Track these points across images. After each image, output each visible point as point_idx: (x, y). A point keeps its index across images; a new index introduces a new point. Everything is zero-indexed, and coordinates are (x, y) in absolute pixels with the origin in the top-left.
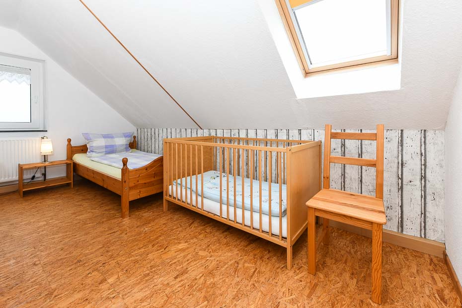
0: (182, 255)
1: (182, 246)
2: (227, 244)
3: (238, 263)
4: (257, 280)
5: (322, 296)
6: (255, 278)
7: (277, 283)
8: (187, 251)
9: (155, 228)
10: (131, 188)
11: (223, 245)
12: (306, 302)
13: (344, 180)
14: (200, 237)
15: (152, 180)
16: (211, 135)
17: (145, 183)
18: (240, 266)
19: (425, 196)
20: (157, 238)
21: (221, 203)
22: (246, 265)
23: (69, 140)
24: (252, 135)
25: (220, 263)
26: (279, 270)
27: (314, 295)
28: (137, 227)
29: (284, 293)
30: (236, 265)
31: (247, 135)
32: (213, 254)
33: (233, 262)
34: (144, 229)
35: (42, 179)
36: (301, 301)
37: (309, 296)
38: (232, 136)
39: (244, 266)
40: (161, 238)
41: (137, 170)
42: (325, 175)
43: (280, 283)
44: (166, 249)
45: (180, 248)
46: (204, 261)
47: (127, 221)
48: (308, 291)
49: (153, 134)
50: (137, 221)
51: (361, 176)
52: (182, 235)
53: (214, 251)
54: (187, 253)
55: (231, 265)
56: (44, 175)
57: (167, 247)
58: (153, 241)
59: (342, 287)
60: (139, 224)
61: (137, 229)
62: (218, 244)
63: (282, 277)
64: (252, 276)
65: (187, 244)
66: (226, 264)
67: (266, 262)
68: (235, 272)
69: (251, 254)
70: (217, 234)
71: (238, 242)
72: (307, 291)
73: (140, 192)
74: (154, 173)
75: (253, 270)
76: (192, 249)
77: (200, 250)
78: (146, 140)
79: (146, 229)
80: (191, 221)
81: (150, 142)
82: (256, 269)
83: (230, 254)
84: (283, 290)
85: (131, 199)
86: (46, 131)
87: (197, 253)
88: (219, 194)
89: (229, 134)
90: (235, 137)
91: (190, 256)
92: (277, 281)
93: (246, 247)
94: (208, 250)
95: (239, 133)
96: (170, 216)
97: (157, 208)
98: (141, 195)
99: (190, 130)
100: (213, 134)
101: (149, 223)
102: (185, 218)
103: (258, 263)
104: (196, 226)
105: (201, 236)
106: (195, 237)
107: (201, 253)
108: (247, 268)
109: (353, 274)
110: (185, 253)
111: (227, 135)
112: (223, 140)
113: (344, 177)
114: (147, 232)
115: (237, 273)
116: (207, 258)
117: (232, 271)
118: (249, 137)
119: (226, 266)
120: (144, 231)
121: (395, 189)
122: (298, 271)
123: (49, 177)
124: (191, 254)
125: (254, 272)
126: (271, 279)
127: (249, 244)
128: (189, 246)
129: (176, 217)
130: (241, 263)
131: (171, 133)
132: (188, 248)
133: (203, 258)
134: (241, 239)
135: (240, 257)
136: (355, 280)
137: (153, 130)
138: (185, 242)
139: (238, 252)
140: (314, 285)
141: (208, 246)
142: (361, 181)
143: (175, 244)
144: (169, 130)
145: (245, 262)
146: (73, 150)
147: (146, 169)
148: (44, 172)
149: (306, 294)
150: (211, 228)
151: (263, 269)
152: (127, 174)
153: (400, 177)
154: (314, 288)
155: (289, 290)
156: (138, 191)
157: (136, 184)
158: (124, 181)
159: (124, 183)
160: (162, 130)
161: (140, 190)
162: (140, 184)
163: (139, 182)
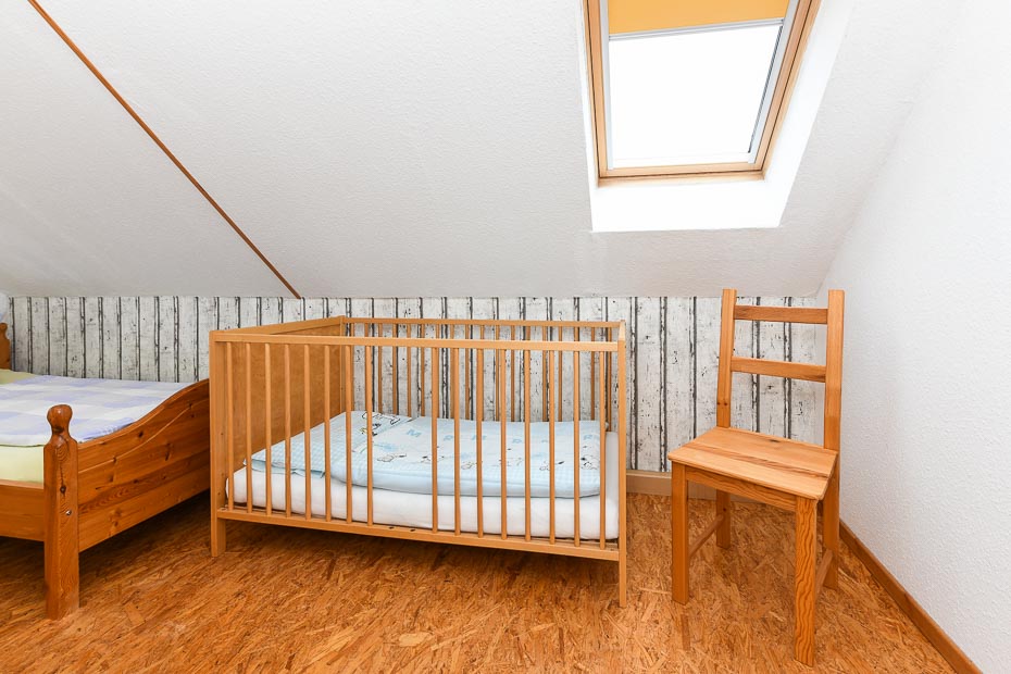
0: (355, 663)
1: (339, 639)
2: (461, 594)
3: (514, 633)
4: (576, 655)
5: (706, 637)
6: (570, 654)
7: (617, 644)
8: (362, 648)
9: (211, 615)
10: (85, 508)
11: (452, 601)
12: (688, 661)
13: (665, 396)
14: (375, 599)
15: (160, 467)
16: (332, 315)
17: (136, 481)
18: (523, 636)
19: (790, 410)
20: (240, 643)
21: (435, 492)
22: (535, 629)
24: (458, 310)
25: (471, 647)
26: (606, 615)
27: (692, 640)
28: (139, 631)
29: (642, 660)
30: (512, 638)
31: (445, 311)
32: (441, 632)
33: (500, 632)
34: (172, 629)
36: (679, 662)
37: (686, 647)
38: (401, 316)
39: (531, 634)
40: (255, 639)
41: (106, 443)
42: (721, 399)
43: (624, 642)
44: (294, 666)
45: (338, 647)
46: (427, 659)
47: (76, 623)
48: (680, 639)
49: (91, 314)
50: (122, 611)
51: (695, 386)
52: (320, 609)
53: (440, 622)
54: (368, 654)
55: (501, 642)
57: (291, 658)
58: (231, 656)
59: (725, 606)
60: (137, 619)
61: (143, 639)
62: (438, 603)
63: (621, 628)
64: (561, 650)
65: (349, 630)
66: (486, 644)
67: (573, 608)
68: (521, 656)
69: (531, 600)
70: (419, 576)
71: (484, 581)
72: (678, 639)
73: (118, 513)
74: (165, 443)
75: (556, 635)
76: (375, 639)
77: (399, 633)
78: (55, 336)
79: (181, 627)
80: (324, 563)
81: (75, 342)
82: (561, 630)
83: (483, 618)
84: (637, 654)
85: (87, 542)
87: (396, 645)
88: (430, 473)
89: (393, 310)
90: (410, 317)
91: (383, 659)
92: (615, 640)
93: (510, 588)
94: (422, 625)
95: (421, 307)
96: (244, 566)
97: (179, 551)
98: (121, 523)
99: (254, 302)
100: (338, 310)
101: (178, 606)
102: (302, 560)
103: (557, 616)
104: (348, 572)
105: (380, 596)
106: (364, 601)
107: (410, 640)
108: (541, 635)
109: (725, 576)
110: (362, 655)
111: (384, 312)
112: (371, 326)
113: (665, 392)
114: (188, 636)
115: (525, 656)
116: (433, 648)
117: (512, 657)
118: (452, 315)
119: (491, 649)
120: (176, 635)
121: (747, 403)
122: (641, 604)
124: (380, 653)
125: (561, 638)
126: (603, 643)
127: (513, 578)
128: (360, 633)
129: (268, 563)
130: (521, 627)
131: (176, 311)
132: (361, 640)
133: (420, 650)
134: (489, 573)
135: (510, 615)
136: (734, 586)
138: (344, 627)
139: (498, 606)
140: (682, 621)
141: (417, 614)
142: (695, 395)
143: (315, 641)
144: (167, 304)
145: (528, 622)
147: (141, 435)
149: (680, 645)
150: (394, 565)
151: (575, 626)
152: (70, 463)
153: (755, 380)
154: (684, 626)
155: (647, 649)
156: (113, 512)
157: (102, 490)
158: (60, 486)
159: (59, 493)
160: (138, 301)
161: (117, 505)
162: (118, 486)
163: (116, 482)
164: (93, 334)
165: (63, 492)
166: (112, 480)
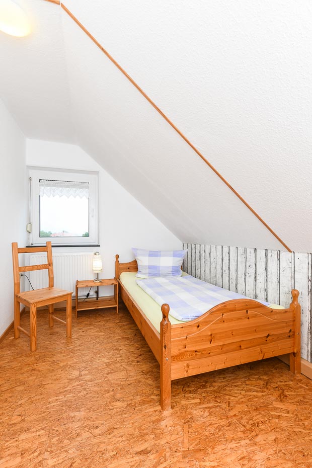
10: (174, 358)
15: (206, 347)
17: (196, 351)
23: (117, 257)
35: (95, 296)
41: (184, 328)
49: (202, 252)
56: (97, 292)
73: (188, 366)
74: (210, 334)
78: (193, 259)
81: (198, 262)
86: (99, 246)
98: (189, 371)
123: (100, 295)
131: (229, 253)
137: (202, 246)
144: (226, 249)
146: (120, 268)
147: (198, 326)
148: (97, 290)
152: (168, 334)
156: (185, 365)
157: (181, 351)
158: (164, 345)
159: (164, 348)
160: (216, 247)
161: (188, 362)
162: (188, 351)
163: (187, 349)
164: (203, 260)
165: (165, 348)
166: (185, 348)
